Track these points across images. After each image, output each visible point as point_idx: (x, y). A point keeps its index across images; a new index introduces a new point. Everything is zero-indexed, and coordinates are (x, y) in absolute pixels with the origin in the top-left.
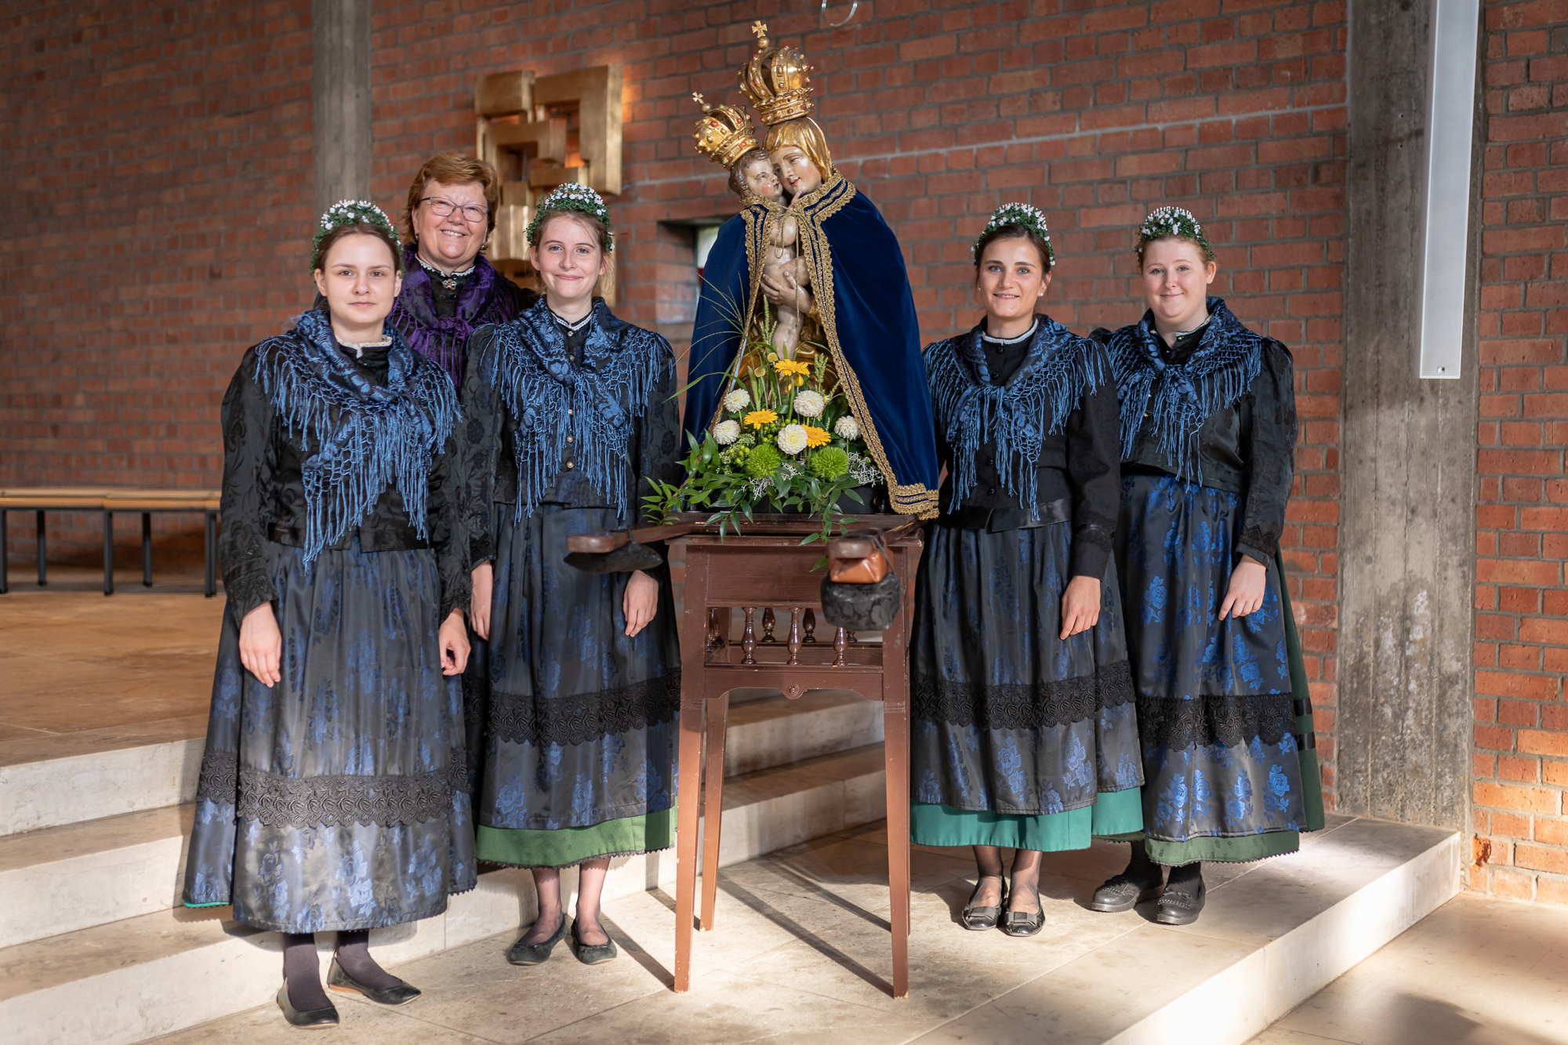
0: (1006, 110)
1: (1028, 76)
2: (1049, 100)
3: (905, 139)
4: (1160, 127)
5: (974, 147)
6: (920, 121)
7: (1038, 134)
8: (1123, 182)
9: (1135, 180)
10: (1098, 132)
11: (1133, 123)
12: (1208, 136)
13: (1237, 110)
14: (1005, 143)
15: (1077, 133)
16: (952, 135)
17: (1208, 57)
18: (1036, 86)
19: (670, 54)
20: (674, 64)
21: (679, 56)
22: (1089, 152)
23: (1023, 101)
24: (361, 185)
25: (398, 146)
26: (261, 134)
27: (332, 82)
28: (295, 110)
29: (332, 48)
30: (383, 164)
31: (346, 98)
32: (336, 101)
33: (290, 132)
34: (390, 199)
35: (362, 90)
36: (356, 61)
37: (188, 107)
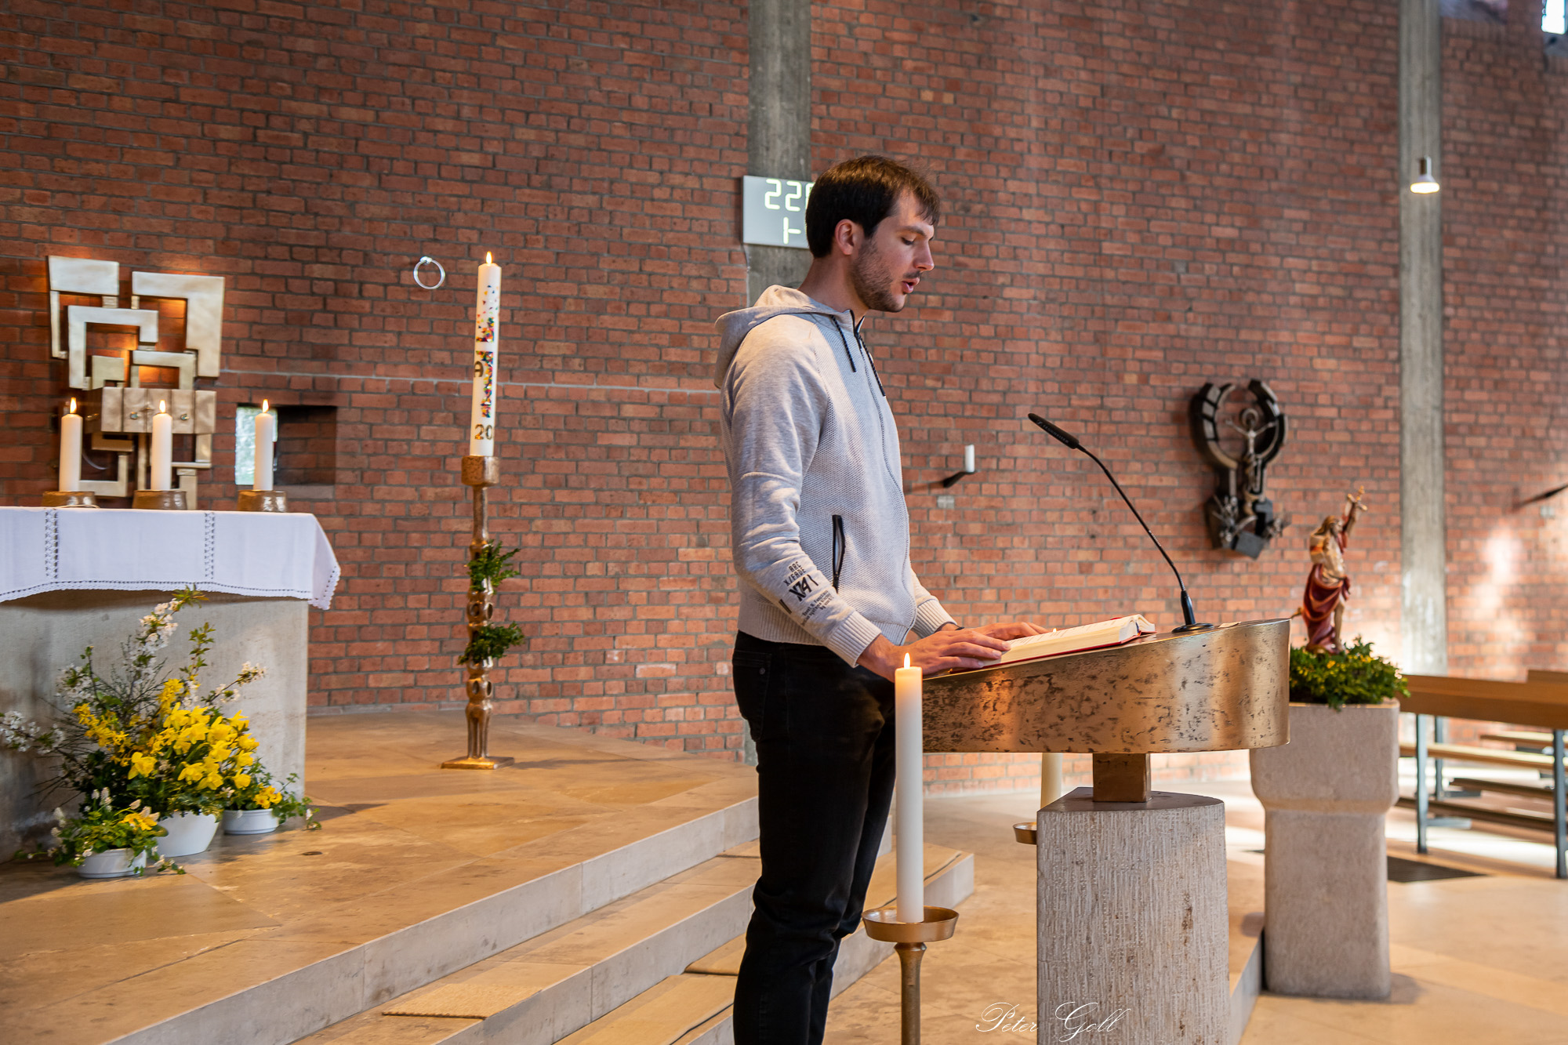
0: (547, 365)
1: (563, 348)
2: (576, 363)
4: (647, 390)
5: (524, 385)
7: (569, 383)
8: (624, 419)
9: (632, 419)
10: (608, 387)
11: (631, 385)
12: (675, 400)
13: (690, 387)
14: (546, 385)
15: (594, 386)
17: (674, 355)
18: (568, 353)
19: (253, 273)
20: (257, 283)
21: (262, 276)
22: (603, 399)
23: (559, 361)
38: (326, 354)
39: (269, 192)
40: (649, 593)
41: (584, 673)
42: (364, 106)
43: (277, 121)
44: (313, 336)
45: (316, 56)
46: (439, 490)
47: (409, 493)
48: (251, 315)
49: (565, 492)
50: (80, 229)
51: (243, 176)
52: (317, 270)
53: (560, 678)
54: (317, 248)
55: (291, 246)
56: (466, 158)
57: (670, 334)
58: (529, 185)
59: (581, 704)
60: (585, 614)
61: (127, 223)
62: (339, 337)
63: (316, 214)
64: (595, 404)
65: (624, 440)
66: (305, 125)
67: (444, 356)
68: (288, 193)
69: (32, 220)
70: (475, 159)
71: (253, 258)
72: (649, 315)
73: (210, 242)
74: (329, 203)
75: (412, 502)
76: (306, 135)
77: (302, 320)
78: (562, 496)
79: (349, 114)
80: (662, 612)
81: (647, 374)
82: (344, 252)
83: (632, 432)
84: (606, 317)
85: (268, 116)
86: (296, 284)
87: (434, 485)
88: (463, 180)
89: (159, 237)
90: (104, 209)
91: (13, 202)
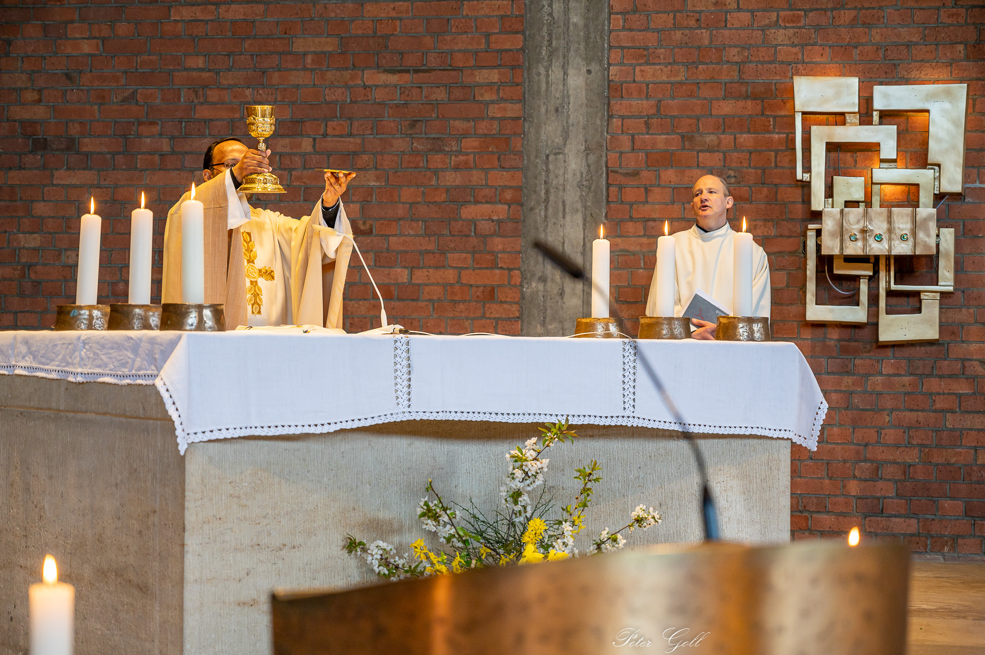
24: (592, 158)
25: (647, 125)
26: (441, 95)
27: (551, 55)
28: (494, 76)
29: (553, 22)
30: (625, 140)
31: (571, 72)
32: (556, 74)
33: (487, 97)
34: (635, 174)
35: (595, 67)
36: (587, 38)
37: (320, 56)
50: (830, 47)
61: (876, 35)
69: (787, 42)
73: (961, 47)
89: (908, 46)
90: (853, 23)
91: (769, 26)
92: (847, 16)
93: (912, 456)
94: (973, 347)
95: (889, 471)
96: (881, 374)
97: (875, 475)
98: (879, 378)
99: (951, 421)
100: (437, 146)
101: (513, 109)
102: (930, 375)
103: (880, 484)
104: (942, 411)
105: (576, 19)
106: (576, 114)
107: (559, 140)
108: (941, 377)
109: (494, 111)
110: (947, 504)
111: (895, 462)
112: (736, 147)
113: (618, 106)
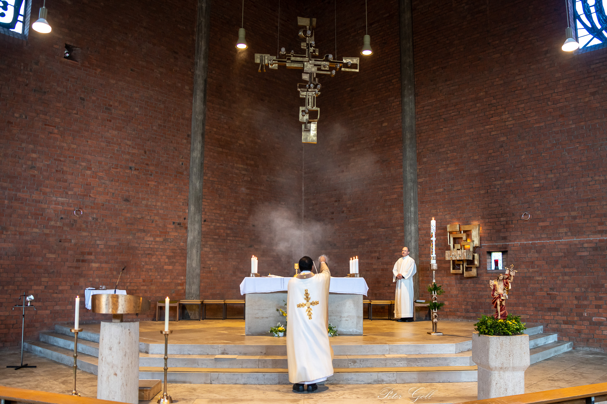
0: (561, 235)
1: (565, 230)
2: (569, 234)
3: (540, 239)
4: (591, 239)
5: (554, 241)
6: (543, 236)
7: (567, 239)
8: (585, 248)
9: (587, 247)
10: (579, 239)
11: (586, 238)
12: (600, 241)
14: (561, 241)
15: (575, 239)
16: (550, 239)
17: (600, 228)
18: (566, 231)
19: (489, 222)
20: (489, 224)
21: (490, 222)
22: (577, 243)
23: (564, 234)
24: (416, 243)
25: (425, 236)
26: (391, 232)
27: (408, 223)
28: (399, 228)
29: (409, 217)
30: (421, 239)
31: (412, 226)
32: (409, 227)
33: (398, 232)
34: (423, 245)
35: (416, 225)
36: (414, 219)
37: (372, 227)
38: (505, 238)
39: (491, 203)
40: (595, 297)
41: (576, 319)
42: (511, 179)
43: (492, 187)
44: (502, 235)
45: (499, 170)
46: (533, 269)
47: (526, 270)
48: (489, 231)
49: (568, 269)
51: (486, 201)
52: (502, 219)
53: (569, 319)
54: (502, 214)
55: (496, 215)
56: (535, 186)
57: (598, 222)
58: (553, 189)
59: (576, 327)
60: (575, 302)
61: (464, 215)
62: (507, 234)
63: (501, 206)
64: (575, 245)
65: (585, 254)
66: (498, 187)
67: (532, 236)
68: (494, 202)
69: (449, 218)
70: (538, 185)
71: (488, 219)
72: (591, 218)
73: (480, 217)
74: (504, 203)
75: (526, 273)
76: (498, 189)
77: (499, 231)
78: (567, 270)
79: (507, 182)
80: (600, 303)
81: (591, 234)
82: (508, 214)
83: (587, 251)
84: (577, 220)
85: (490, 186)
86: (497, 223)
87: (532, 268)
88: (535, 191)
89: (470, 217)
90: (460, 213)
91: (445, 215)
92: (459, 212)
93: (474, 301)
94: (485, 278)
95: (470, 303)
96: (467, 284)
97: (467, 304)
98: (467, 285)
99: (481, 293)
100: (390, 242)
101: (402, 234)
102: (477, 283)
103: (468, 306)
104: (479, 291)
105: (412, 216)
106: (413, 234)
107: (410, 240)
108: (479, 284)
109: (399, 235)
110: (481, 310)
111: (470, 302)
112: (440, 239)
113: (420, 232)
